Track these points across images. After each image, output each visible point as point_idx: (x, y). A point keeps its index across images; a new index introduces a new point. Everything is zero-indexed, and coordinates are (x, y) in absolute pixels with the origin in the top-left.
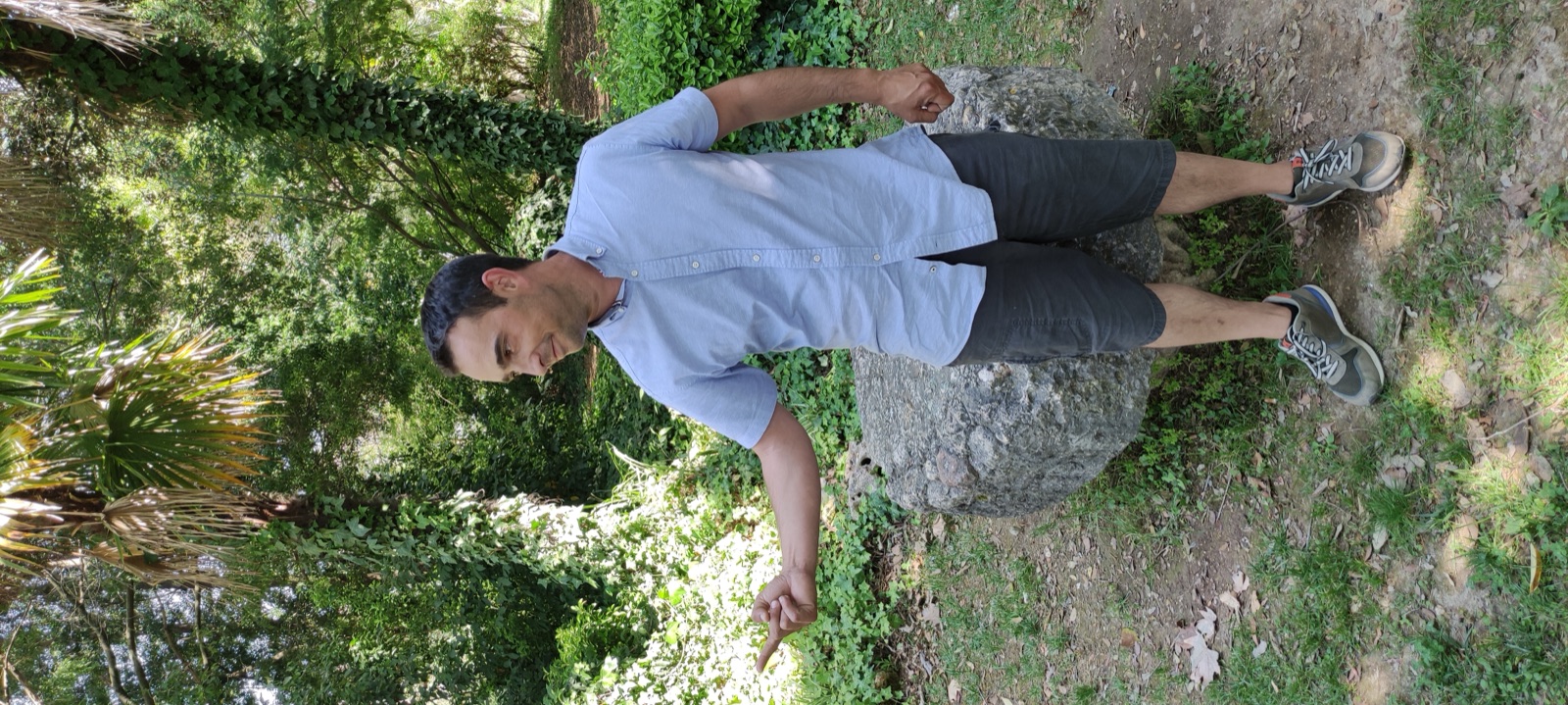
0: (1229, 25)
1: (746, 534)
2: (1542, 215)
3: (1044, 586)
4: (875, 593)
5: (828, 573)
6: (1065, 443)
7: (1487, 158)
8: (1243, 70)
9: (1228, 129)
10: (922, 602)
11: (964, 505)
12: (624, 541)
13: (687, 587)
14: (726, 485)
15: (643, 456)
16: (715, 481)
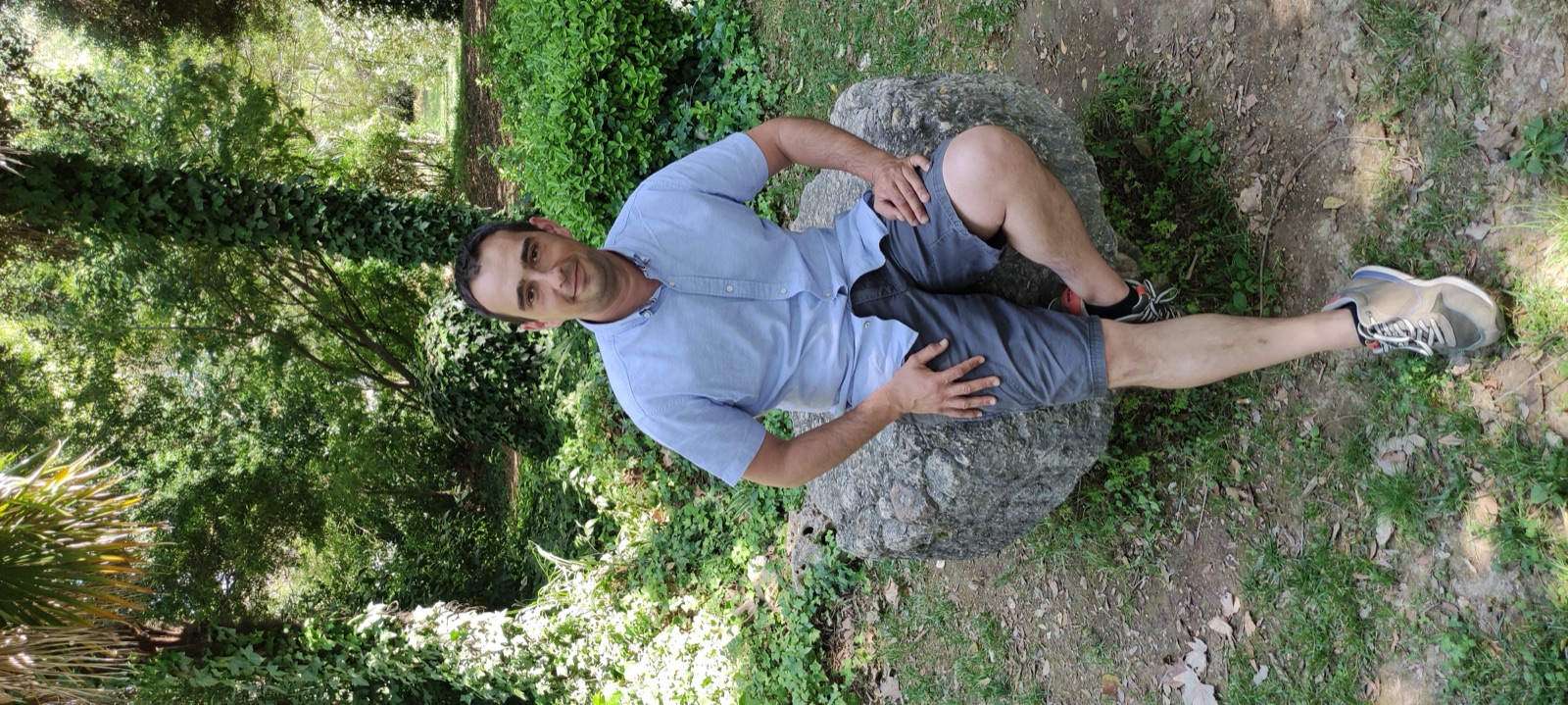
0: (1155, 22)
1: (684, 627)
2: (1527, 153)
3: (1011, 640)
4: (828, 675)
5: (775, 657)
6: (1030, 460)
7: (1456, 106)
8: (1176, 64)
9: (1168, 123)
10: (879, 676)
11: (924, 545)
12: (553, 646)
13: (624, 690)
14: (660, 575)
15: (570, 552)
16: (648, 572)
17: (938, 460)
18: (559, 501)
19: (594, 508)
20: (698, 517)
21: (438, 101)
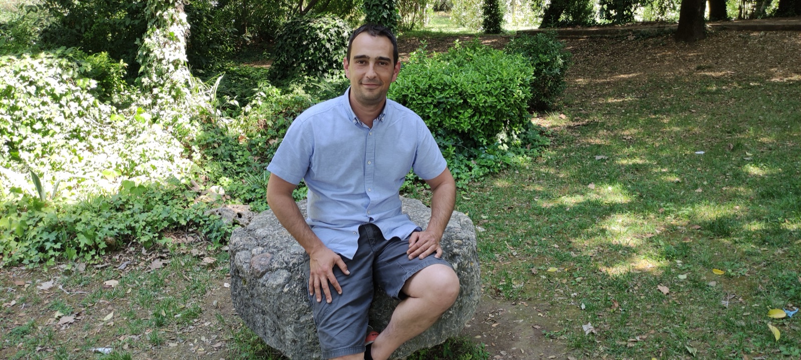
1: (183, 154)
3: (187, 325)
4: (162, 231)
5: (170, 202)
6: (288, 323)
10: (163, 258)
11: (239, 273)
12: (169, 86)
13: (147, 124)
14: (211, 140)
15: (220, 94)
16: (212, 134)
17: (285, 275)
18: (246, 88)
19: (244, 105)
20: (243, 159)
21: (444, 23)
